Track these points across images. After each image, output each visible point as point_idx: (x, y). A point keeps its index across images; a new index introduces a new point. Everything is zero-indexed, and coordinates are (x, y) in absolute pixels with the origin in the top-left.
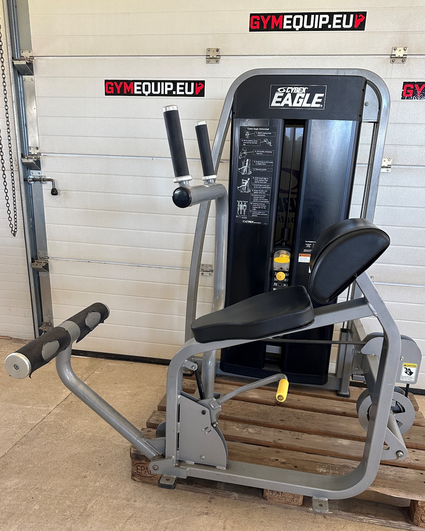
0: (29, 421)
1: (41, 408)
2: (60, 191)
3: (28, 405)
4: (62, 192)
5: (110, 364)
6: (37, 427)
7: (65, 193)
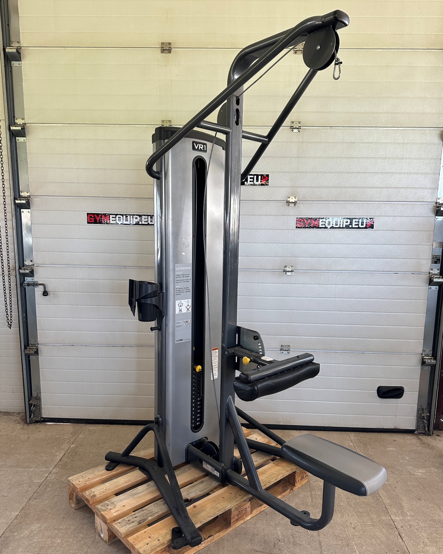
0: (35, 480)
1: (42, 469)
2: (50, 292)
3: (31, 468)
4: (51, 293)
5: (90, 428)
6: (43, 484)
7: (53, 294)
